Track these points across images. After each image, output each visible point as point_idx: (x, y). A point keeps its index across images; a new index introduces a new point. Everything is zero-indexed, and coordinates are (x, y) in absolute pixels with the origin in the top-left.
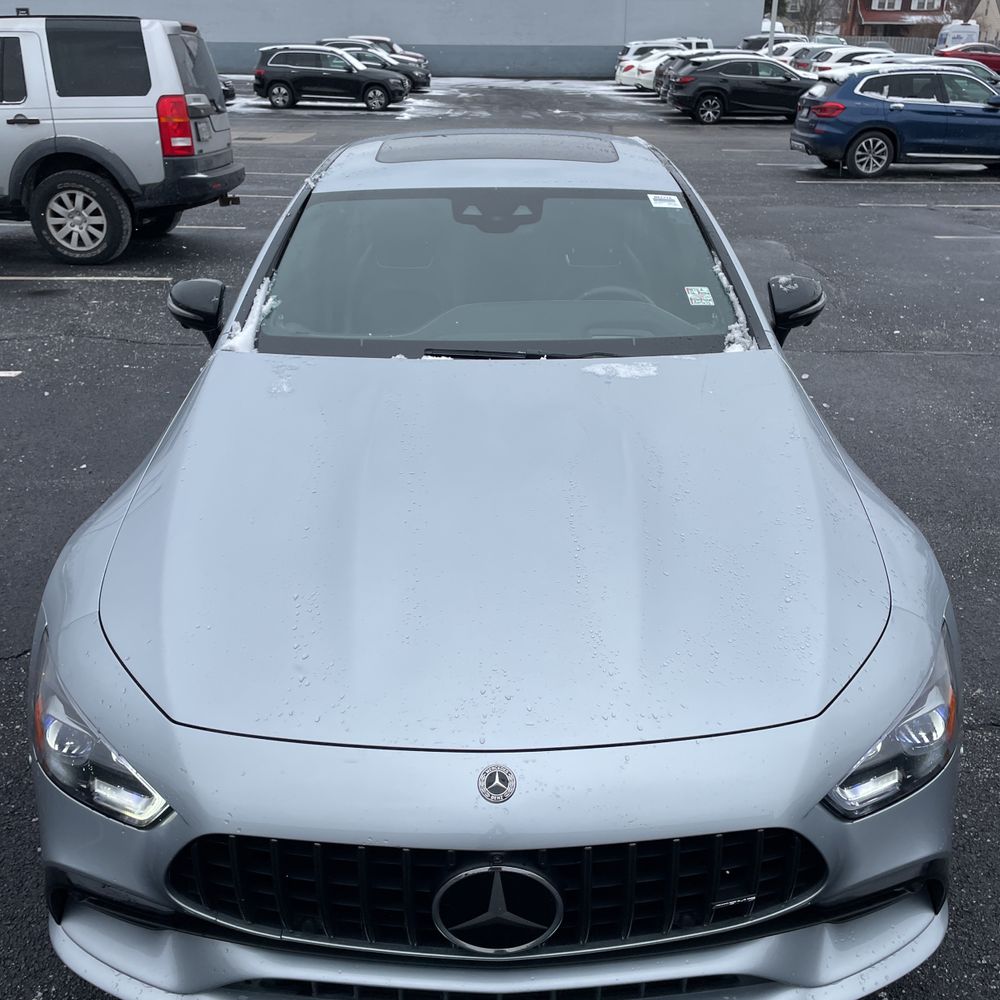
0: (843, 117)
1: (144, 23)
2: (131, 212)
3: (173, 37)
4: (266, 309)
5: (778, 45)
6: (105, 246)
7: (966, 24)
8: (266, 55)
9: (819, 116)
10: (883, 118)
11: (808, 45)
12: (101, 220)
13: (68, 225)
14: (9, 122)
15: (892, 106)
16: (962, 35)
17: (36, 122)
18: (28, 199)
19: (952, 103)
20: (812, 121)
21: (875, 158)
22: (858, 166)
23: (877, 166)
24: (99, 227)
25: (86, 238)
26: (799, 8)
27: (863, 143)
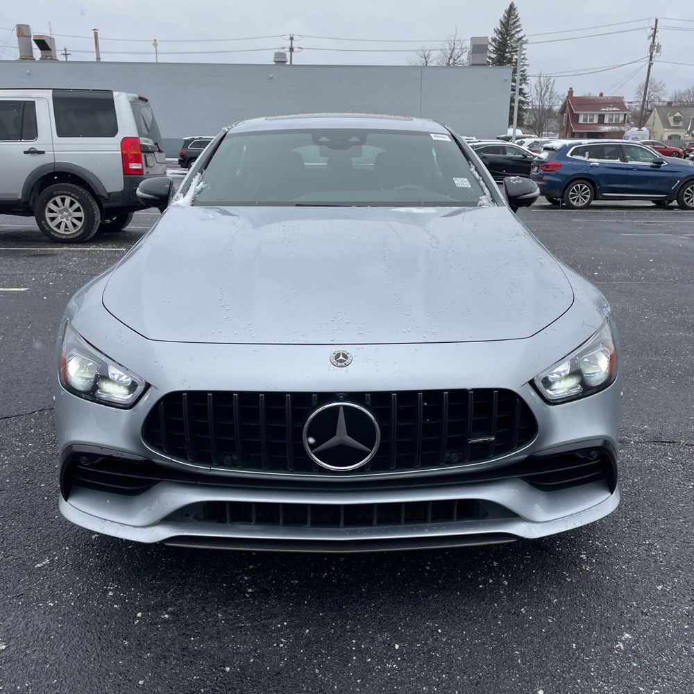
0: (560, 171)
1: (115, 94)
2: (100, 209)
3: (133, 103)
4: (198, 188)
5: (519, 140)
6: (82, 230)
7: (640, 130)
8: (187, 142)
9: (544, 171)
10: (586, 172)
11: (538, 140)
12: (81, 214)
13: (59, 218)
14: (25, 152)
15: (591, 164)
16: (638, 137)
17: (43, 152)
18: (34, 201)
19: (630, 163)
20: (540, 174)
21: (582, 196)
22: (572, 202)
23: (584, 202)
24: (79, 219)
25: (70, 225)
26: (532, 122)
27: (574, 187)
